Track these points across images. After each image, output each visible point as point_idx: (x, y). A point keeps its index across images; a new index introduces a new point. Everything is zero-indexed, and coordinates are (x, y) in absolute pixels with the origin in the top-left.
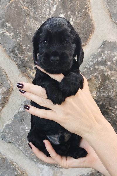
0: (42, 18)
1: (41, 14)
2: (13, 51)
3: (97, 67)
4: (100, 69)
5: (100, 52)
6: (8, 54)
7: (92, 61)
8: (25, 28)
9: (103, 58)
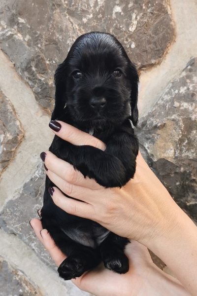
0: (83, 11)
1: (82, 4)
2: (28, 69)
3: (176, 104)
4: (182, 108)
5: (183, 77)
6: (18, 73)
7: (169, 93)
8: (51, 28)
9: (188, 89)
